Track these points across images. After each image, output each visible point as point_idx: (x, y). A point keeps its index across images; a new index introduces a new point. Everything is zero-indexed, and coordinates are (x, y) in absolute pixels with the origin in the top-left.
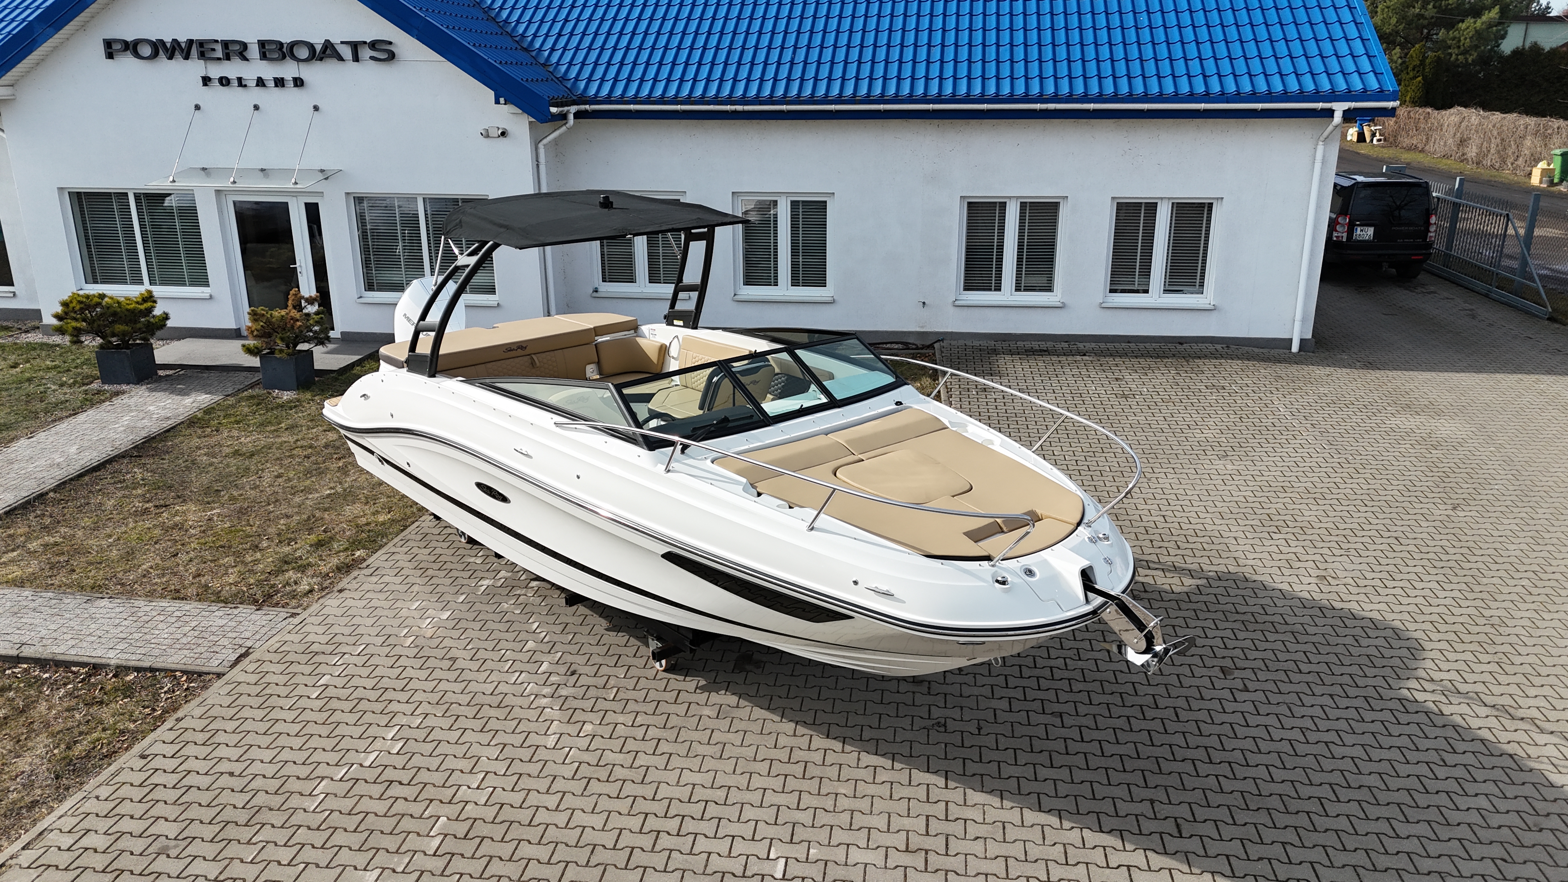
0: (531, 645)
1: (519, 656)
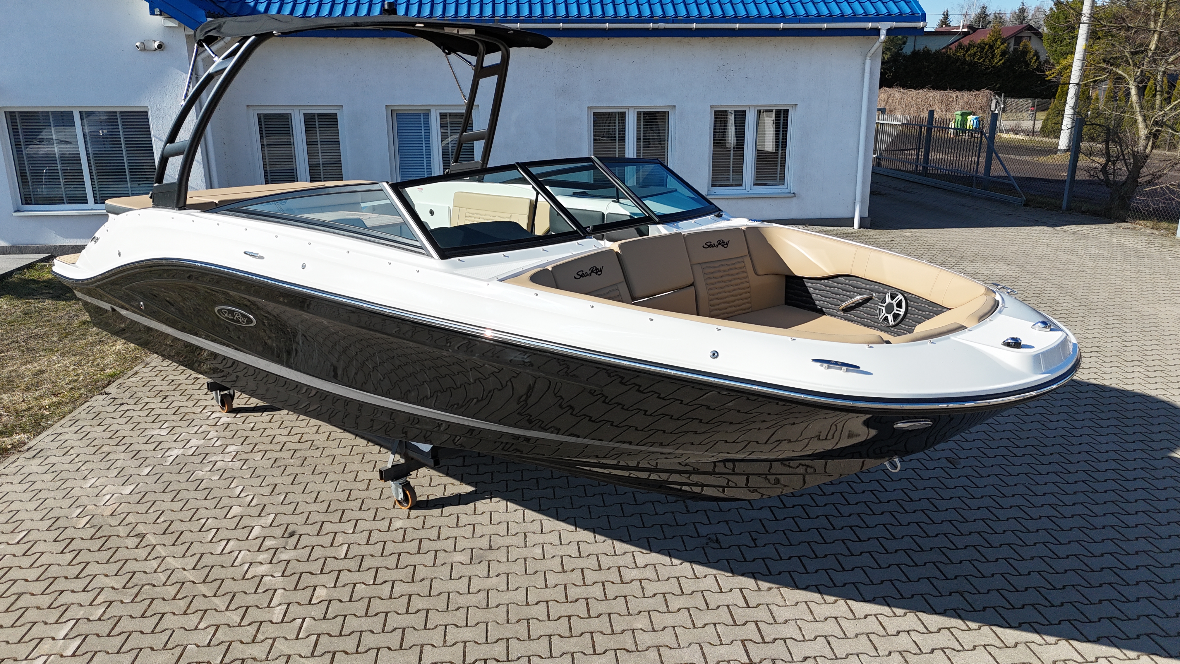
0: (236, 510)
1: (225, 523)
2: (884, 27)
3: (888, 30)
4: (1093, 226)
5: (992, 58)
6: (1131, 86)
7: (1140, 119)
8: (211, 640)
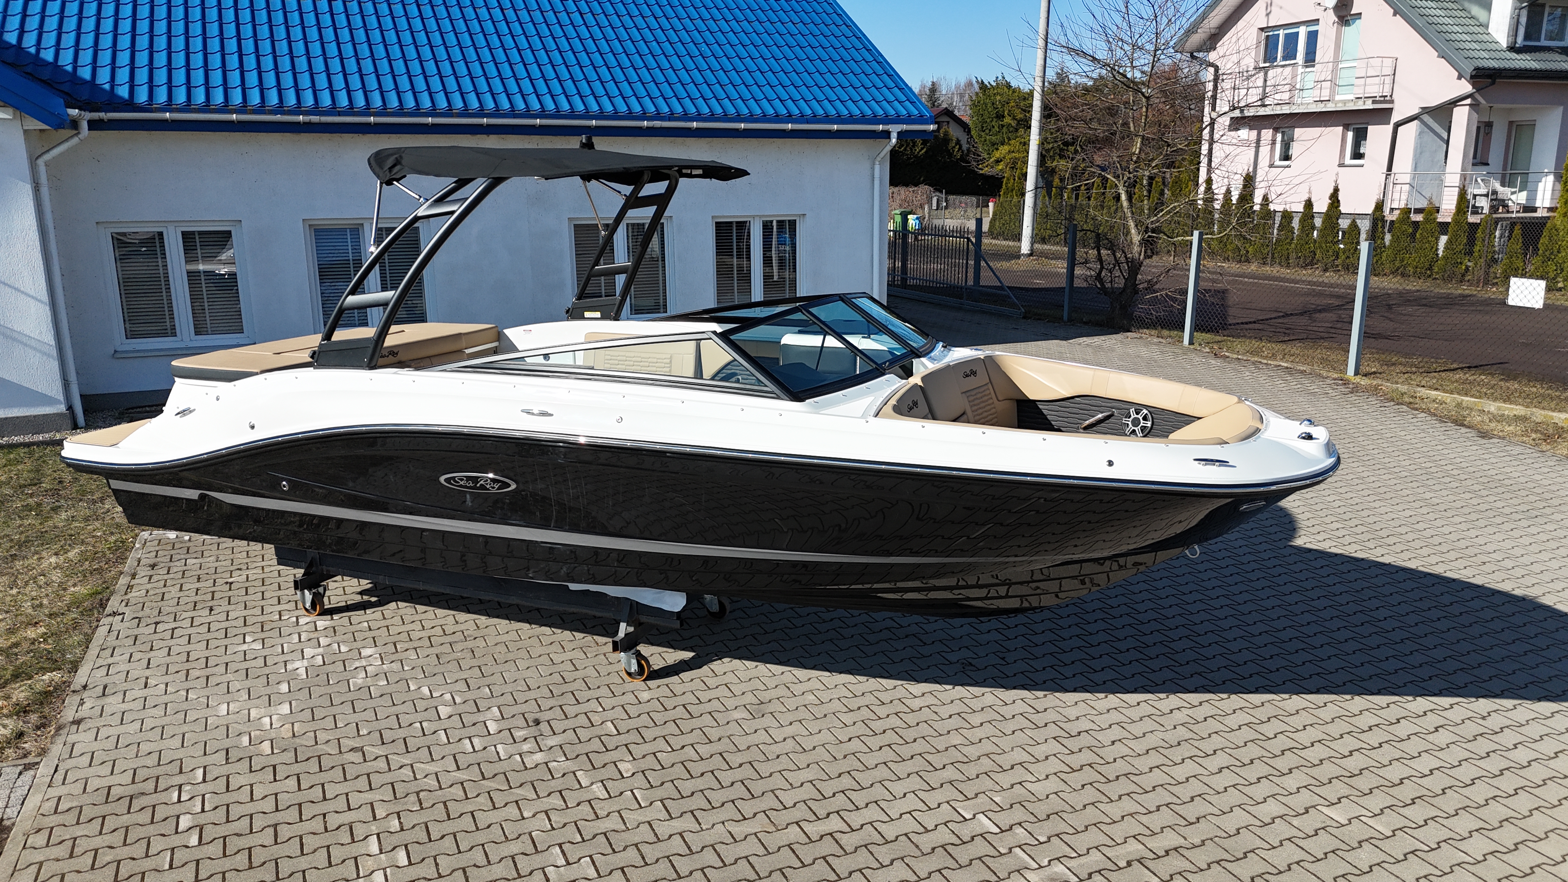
1: (446, 724)
2: (895, 130)
3: (898, 133)
4: (1103, 338)
5: (914, 146)
6: (1121, 191)
7: (1132, 224)
8: (551, 825)
